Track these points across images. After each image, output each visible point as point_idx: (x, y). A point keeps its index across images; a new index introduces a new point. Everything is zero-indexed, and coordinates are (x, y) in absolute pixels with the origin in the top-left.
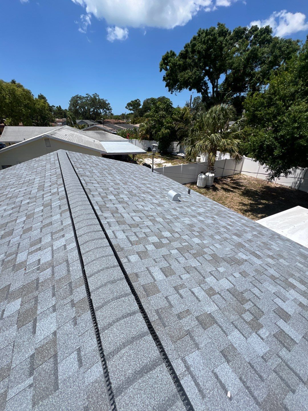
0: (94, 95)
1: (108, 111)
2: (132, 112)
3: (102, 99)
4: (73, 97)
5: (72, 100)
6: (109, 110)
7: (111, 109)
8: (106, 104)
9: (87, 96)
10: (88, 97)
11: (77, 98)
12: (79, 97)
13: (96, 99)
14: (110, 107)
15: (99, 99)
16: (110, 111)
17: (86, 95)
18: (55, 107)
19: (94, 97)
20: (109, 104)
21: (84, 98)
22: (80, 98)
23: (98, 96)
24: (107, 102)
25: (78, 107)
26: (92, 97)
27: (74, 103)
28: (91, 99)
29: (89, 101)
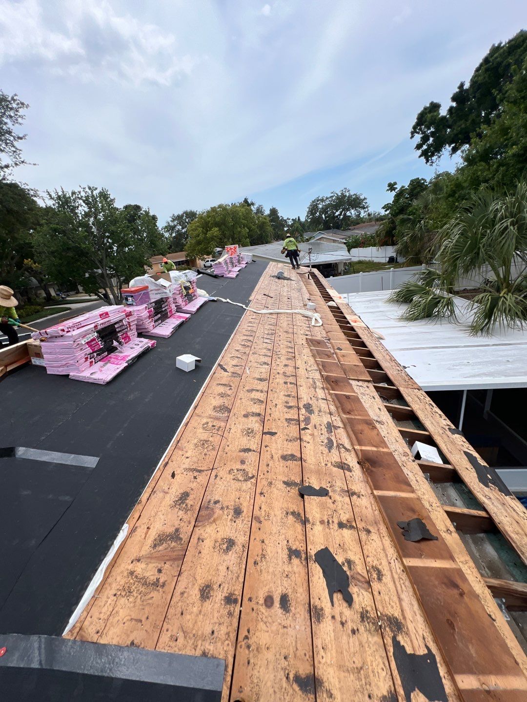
0: (342, 191)
1: (362, 211)
3: (355, 194)
4: (313, 202)
5: (311, 205)
6: (364, 208)
7: (367, 207)
8: (361, 199)
9: (332, 195)
10: (332, 197)
11: (318, 201)
12: (320, 200)
13: (346, 196)
14: (366, 203)
15: (350, 196)
16: (366, 210)
17: (332, 193)
18: (290, 219)
19: (342, 194)
20: (365, 199)
21: (327, 198)
22: (322, 200)
23: (349, 191)
24: (362, 197)
25: (318, 213)
26: (340, 194)
27: (313, 209)
28: (338, 198)
29: (334, 202)
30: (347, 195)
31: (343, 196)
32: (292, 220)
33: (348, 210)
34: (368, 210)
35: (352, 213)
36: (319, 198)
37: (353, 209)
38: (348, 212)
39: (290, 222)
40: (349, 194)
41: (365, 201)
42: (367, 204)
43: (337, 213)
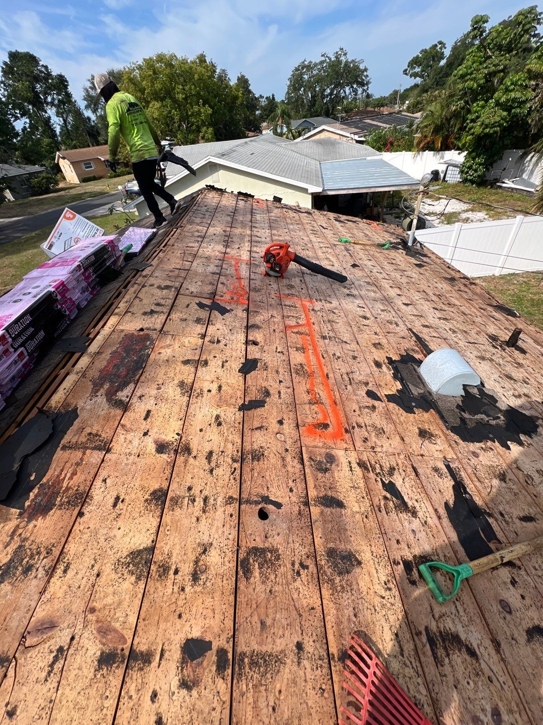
2: (418, 80)
7: (367, 84)
9: (323, 59)
10: (322, 62)
11: (303, 69)
12: (306, 67)
14: (367, 76)
15: (347, 62)
17: (322, 56)
19: (337, 58)
20: (366, 70)
25: (302, 89)
26: (333, 59)
27: (297, 82)
28: (330, 65)
30: (343, 58)
31: (338, 62)
33: (342, 86)
35: (347, 92)
37: (348, 85)
38: (341, 91)
40: (346, 58)
42: (368, 79)
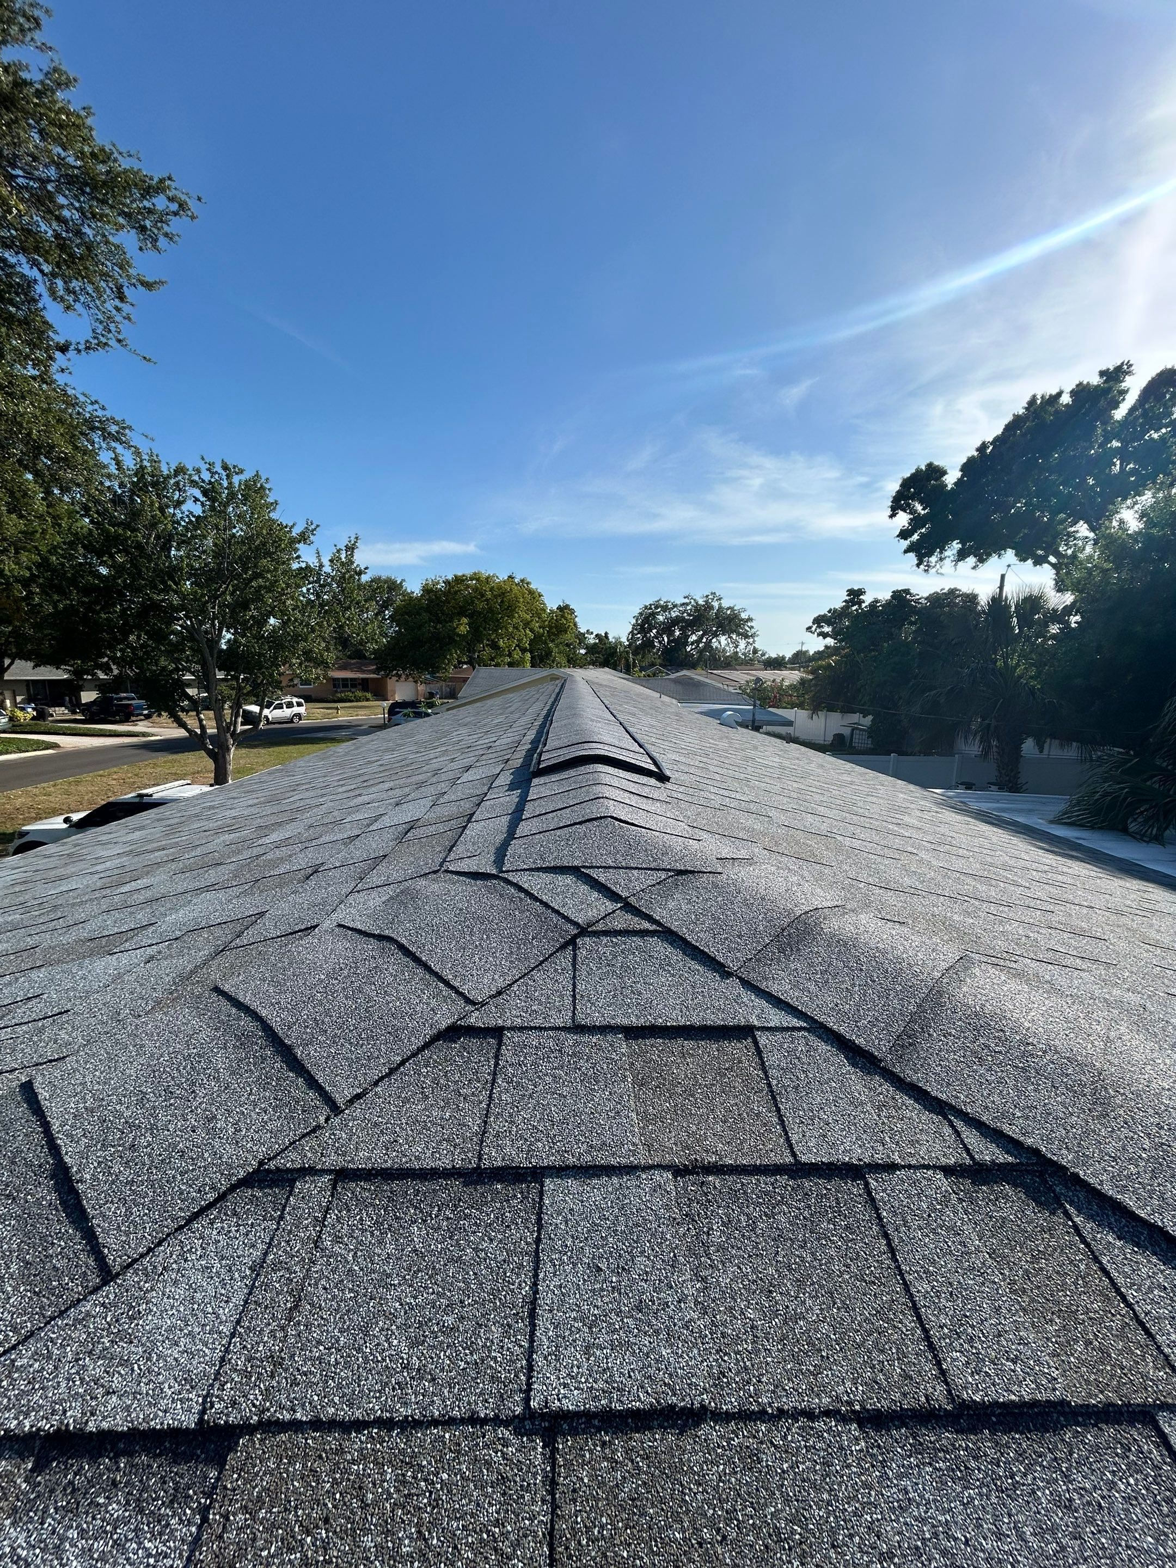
0: (707, 596)
1: (742, 642)
3: (729, 608)
4: (646, 607)
6: (746, 636)
8: (742, 620)
9: (687, 601)
10: (687, 604)
11: (656, 607)
12: (662, 607)
13: (712, 608)
15: (720, 607)
18: (593, 634)
19: (707, 602)
20: (750, 619)
21: (675, 606)
22: (665, 608)
23: (720, 599)
26: (701, 602)
27: (645, 621)
28: (697, 608)
29: (689, 615)
30: (716, 604)
31: (708, 606)
32: (597, 635)
33: (715, 635)
34: (754, 641)
35: (722, 642)
36: (662, 603)
37: (723, 634)
38: (714, 640)
39: (591, 640)
40: (720, 604)
41: (749, 624)
42: (753, 631)
43: (694, 638)
